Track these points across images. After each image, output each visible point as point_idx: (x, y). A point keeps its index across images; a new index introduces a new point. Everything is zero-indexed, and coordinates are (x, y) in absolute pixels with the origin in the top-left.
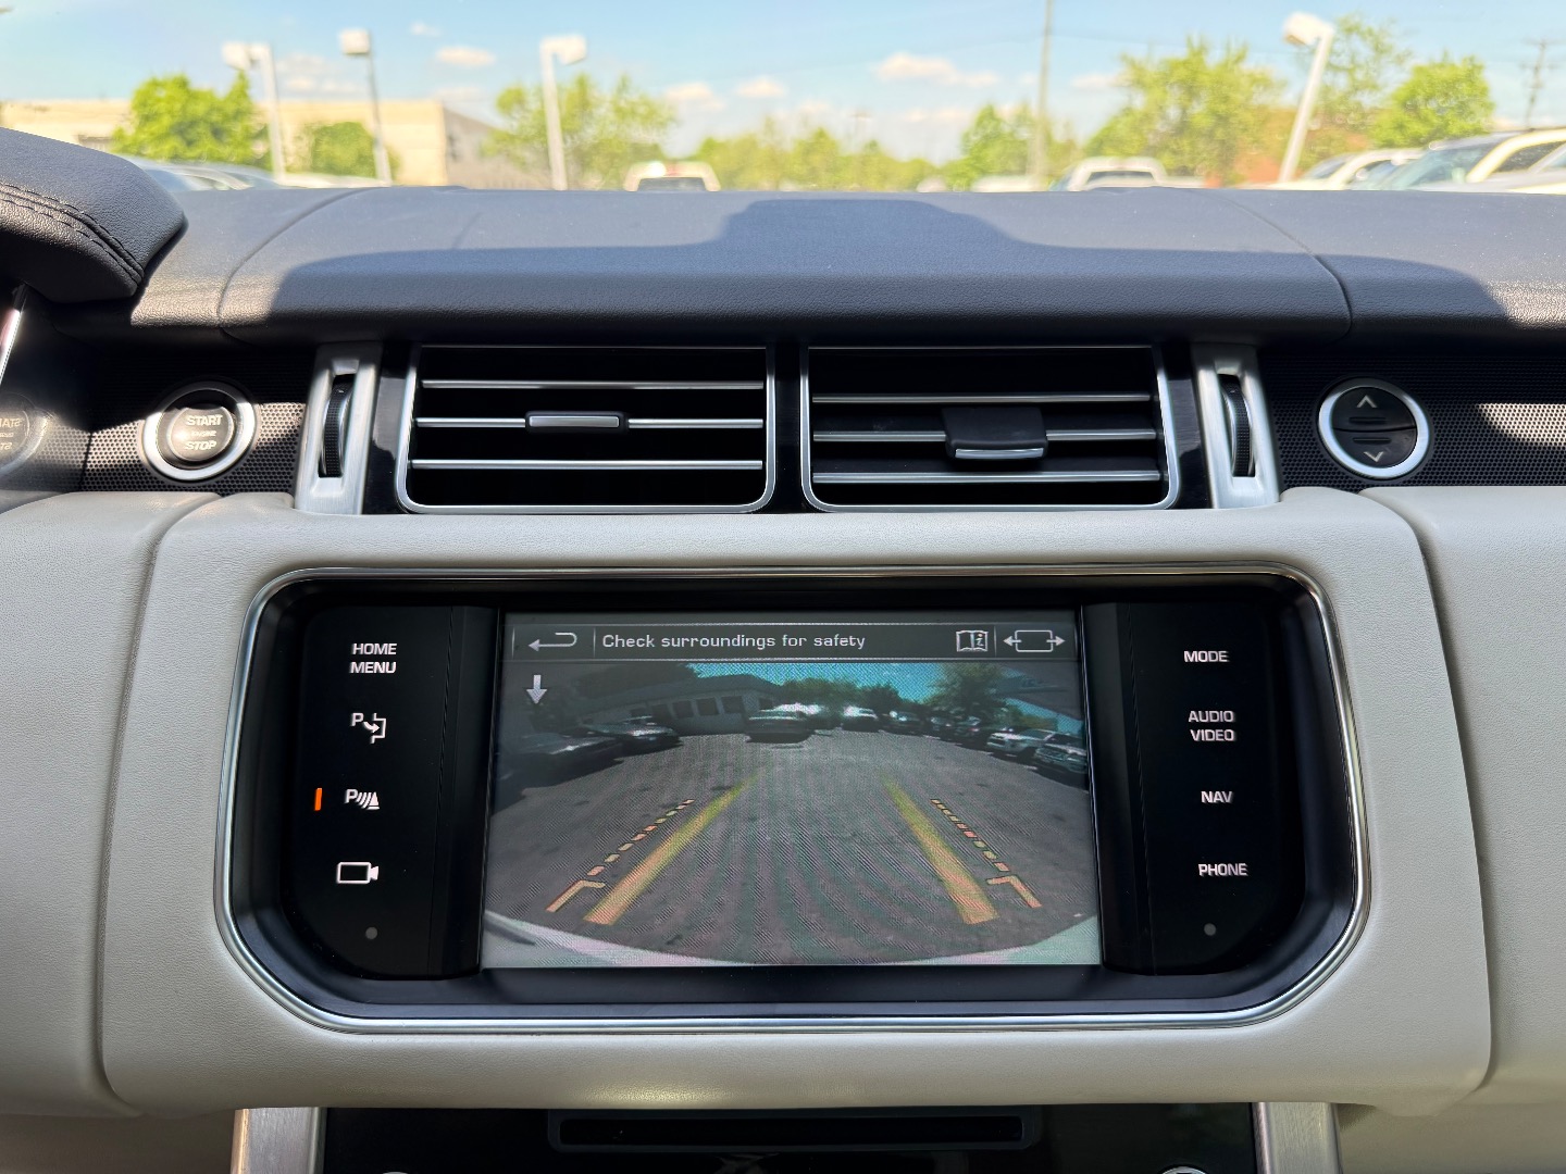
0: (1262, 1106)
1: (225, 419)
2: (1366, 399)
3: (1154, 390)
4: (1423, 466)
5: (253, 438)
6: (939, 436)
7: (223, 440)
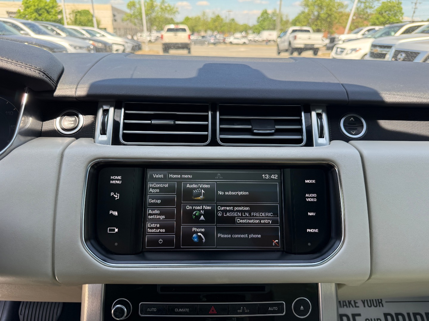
0: (320, 284)
1: (76, 119)
2: (352, 118)
3: (301, 116)
4: (364, 135)
5: (83, 124)
6: (250, 127)
7: (76, 124)
